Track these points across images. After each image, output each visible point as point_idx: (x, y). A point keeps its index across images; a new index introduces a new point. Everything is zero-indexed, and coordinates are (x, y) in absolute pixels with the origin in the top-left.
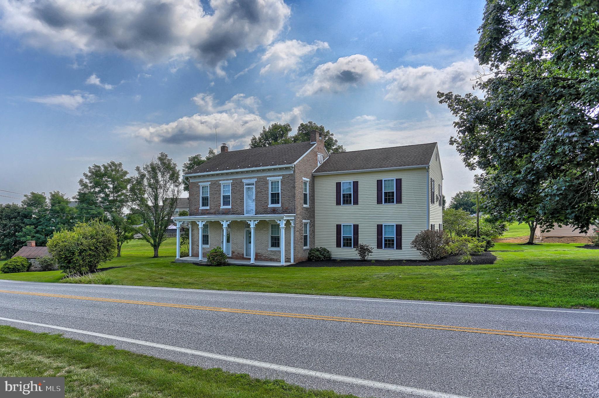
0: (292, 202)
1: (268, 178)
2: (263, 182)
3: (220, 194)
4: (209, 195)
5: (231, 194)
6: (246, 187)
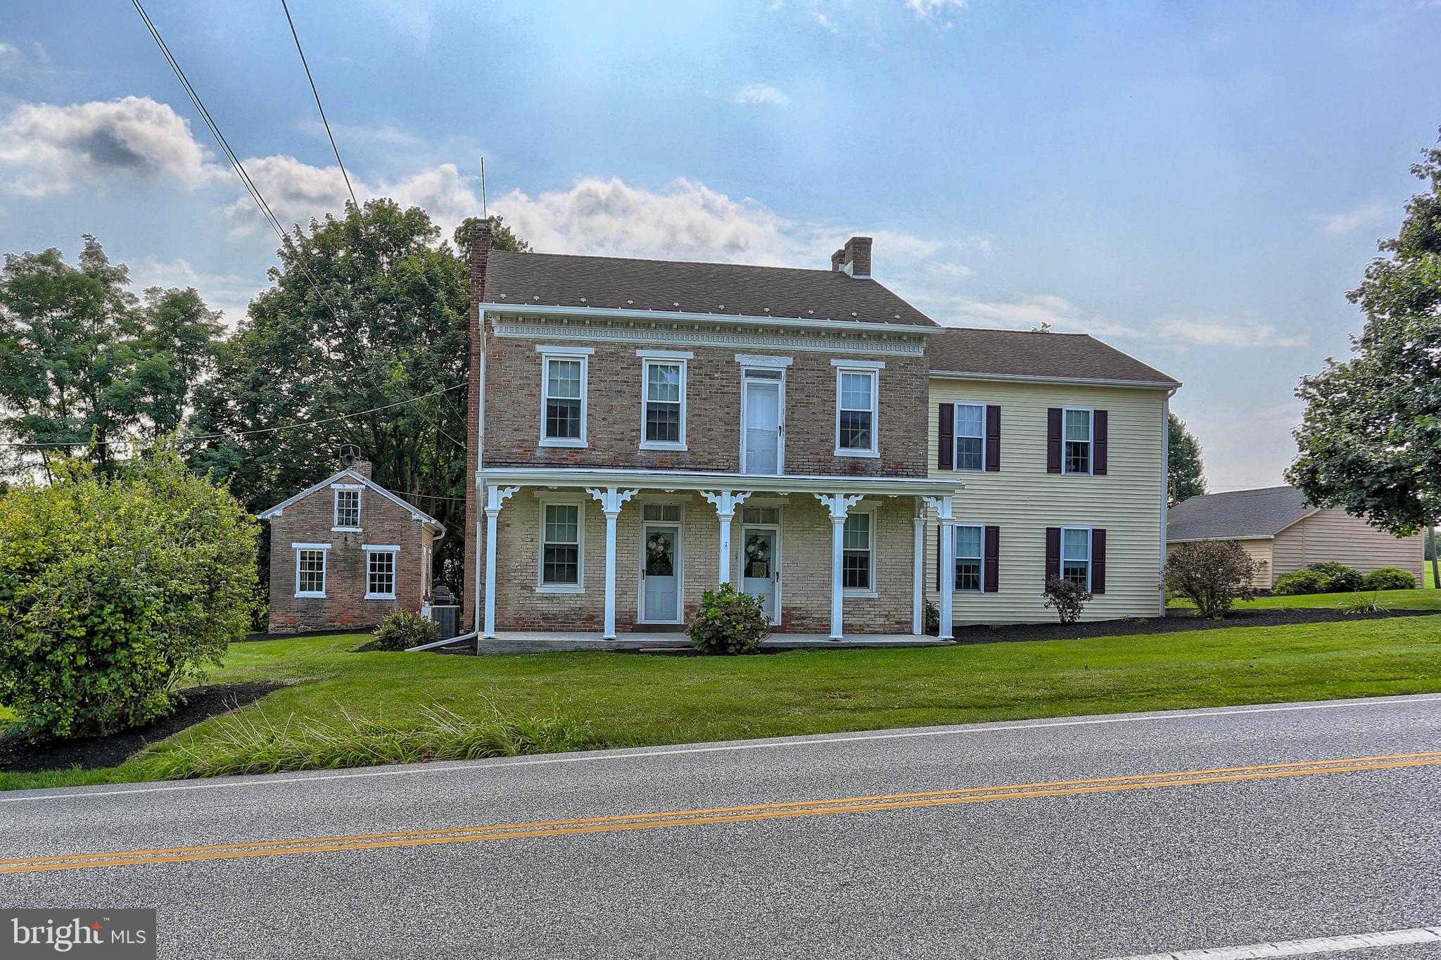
0: (916, 444)
1: (834, 362)
2: (817, 373)
3: (638, 395)
4: (584, 395)
5: (682, 401)
6: (747, 380)
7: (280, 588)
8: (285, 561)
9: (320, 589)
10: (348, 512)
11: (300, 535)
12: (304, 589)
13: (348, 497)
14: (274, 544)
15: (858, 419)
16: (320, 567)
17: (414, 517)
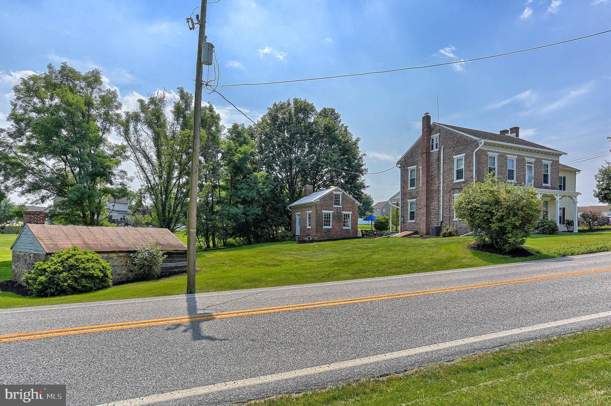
0: (557, 183)
1: (542, 161)
2: (540, 163)
3: (507, 167)
4: (496, 166)
5: (515, 169)
6: (527, 164)
7: (319, 225)
8: (320, 216)
9: (329, 225)
10: (337, 200)
11: (324, 208)
12: (325, 225)
13: (337, 196)
14: (317, 211)
15: (546, 176)
16: (330, 218)
17: (356, 203)
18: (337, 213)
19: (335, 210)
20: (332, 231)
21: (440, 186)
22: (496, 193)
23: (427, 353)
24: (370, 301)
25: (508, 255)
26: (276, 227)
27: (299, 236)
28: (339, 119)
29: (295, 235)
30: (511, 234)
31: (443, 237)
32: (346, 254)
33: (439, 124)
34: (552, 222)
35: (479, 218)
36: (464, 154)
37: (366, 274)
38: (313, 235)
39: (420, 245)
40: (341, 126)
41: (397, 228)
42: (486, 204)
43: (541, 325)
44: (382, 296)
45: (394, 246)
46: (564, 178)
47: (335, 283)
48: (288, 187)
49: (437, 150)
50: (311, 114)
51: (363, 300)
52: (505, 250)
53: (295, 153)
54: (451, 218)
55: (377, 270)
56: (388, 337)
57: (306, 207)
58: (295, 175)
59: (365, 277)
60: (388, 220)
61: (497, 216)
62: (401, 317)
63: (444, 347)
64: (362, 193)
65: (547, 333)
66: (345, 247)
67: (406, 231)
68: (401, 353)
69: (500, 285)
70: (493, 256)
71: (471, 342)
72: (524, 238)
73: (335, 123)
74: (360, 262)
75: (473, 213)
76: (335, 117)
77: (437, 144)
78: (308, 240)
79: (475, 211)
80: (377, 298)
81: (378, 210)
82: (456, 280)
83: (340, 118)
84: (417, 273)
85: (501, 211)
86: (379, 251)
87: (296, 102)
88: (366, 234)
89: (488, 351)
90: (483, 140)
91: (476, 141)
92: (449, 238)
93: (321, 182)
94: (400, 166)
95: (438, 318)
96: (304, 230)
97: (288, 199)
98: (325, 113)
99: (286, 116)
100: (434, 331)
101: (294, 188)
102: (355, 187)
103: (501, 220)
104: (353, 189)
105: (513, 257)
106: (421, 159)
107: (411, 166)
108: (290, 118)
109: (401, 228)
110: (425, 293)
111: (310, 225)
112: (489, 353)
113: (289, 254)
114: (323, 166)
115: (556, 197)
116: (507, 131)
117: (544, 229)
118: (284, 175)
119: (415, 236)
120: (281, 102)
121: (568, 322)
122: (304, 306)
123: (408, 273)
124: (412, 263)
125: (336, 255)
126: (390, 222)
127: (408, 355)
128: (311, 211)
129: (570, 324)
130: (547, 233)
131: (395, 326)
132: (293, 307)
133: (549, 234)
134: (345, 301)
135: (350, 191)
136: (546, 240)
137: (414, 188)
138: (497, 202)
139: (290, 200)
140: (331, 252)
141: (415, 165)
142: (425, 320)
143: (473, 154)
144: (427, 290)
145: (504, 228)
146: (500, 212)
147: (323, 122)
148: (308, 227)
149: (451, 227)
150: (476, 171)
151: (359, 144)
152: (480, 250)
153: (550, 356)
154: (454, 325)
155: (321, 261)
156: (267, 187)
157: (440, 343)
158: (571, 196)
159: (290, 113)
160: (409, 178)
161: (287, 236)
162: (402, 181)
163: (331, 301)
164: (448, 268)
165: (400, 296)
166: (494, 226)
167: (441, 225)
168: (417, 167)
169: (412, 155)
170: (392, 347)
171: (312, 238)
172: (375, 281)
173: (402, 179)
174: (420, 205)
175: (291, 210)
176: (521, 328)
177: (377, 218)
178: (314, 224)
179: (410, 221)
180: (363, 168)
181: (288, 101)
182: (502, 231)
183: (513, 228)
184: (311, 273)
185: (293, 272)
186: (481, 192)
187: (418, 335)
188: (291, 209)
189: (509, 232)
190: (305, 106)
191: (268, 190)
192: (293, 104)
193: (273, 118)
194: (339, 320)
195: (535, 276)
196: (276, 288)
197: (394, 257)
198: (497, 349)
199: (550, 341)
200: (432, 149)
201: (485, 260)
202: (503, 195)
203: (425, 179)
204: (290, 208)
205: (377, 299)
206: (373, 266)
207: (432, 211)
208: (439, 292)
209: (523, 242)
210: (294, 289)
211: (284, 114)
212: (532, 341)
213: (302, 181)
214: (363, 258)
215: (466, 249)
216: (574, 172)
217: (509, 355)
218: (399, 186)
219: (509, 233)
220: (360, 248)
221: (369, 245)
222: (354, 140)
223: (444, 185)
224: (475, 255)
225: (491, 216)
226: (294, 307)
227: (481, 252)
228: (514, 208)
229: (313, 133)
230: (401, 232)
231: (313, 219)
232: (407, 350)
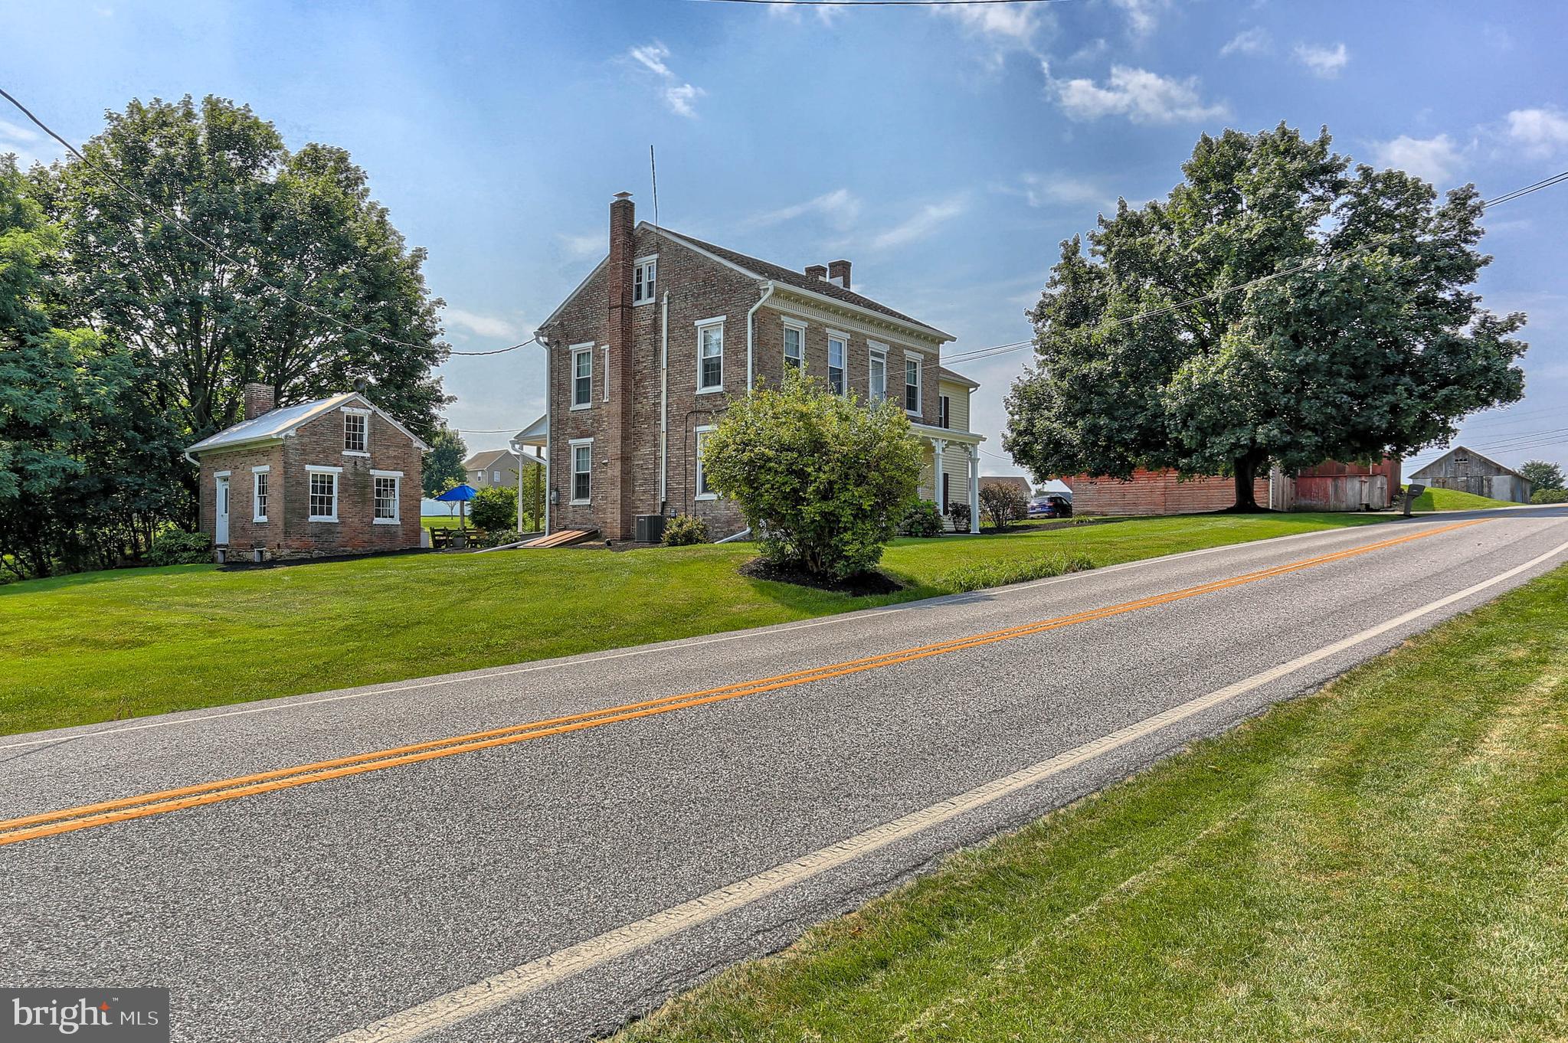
1: (904, 352)
2: (898, 358)
3: (827, 361)
4: (801, 357)
5: (844, 367)
6: (871, 358)
7: (295, 511)
8: (299, 483)
9: (329, 513)
10: (354, 436)
11: (312, 457)
12: (315, 513)
13: (355, 423)
14: (287, 465)
15: (911, 391)
16: (330, 491)
17: (415, 445)
18: (356, 474)
19: (350, 466)
20: (339, 529)
21: (660, 403)
22: (814, 420)
23: (697, 929)
24: (475, 751)
25: (845, 590)
26: (145, 519)
27: (227, 546)
28: (361, 187)
29: (210, 546)
30: (850, 533)
31: (670, 545)
32: (384, 598)
33: (658, 228)
34: (929, 506)
35: (772, 488)
36: (724, 318)
37: (452, 658)
38: (275, 542)
39: (608, 568)
40: (368, 209)
41: (537, 525)
42: (789, 449)
43: (996, 784)
44: (512, 728)
45: (534, 570)
46: (946, 399)
47: (347, 694)
48: (187, 390)
49: (652, 300)
50: (265, 156)
51: (450, 750)
52: (835, 575)
53: (213, 281)
54: (688, 492)
55: (488, 646)
56: (552, 883)
57: (252, 453)
58: (212, 351)
59: (447, 670)
60: (512, 497)
61: (817, 484)
62: (585, 799)
63: (748, 899)
64: (434, 418)
65: (1021, 806)
66: (382, 577)
67: (565, 529)
68: (608, 946)
69: (855, 673)
70: (807, 594)
71: (826, 865)
72: (880, 545)
73: (345, 194)
74: (430, 622)
75: (757, 473)
76: (347, 178)
77: (650, 284)
78: (257, 559)
79: (761, 467)
80: (495, 736)
81: (480, 474)
82: (730, 666)
83: (363, 184)
84: (612, 648)
85: (826, 468)
86: (489, 588)
87: (213, 110)
88: (445, 541)
89: (886, 892)
90: (770, 282)
91: (752, 283)
92: (687, 547)
93: (302, 378)
94: (546, 340)
95: (707, 791)
96: (243, 528)
97: (188, 429)
98: (314, 160)
99: (179, 152)
100: (704, 839)
101: (210, 395)
102: (411, 398)
103: (826, 495)
104: (406, 403)
105: (855, 595)
106: (607, 322)
107: (580, 342)
108: (193, 162)
109: (550, 521)
110: (650, 710)
111: (263, 512)
112: (888, 897)
113: (187, 605)
114: (306, 328)
115: (934, 443)
116: (821, 270)
117: (913, 523)
118: (172, 348)
119: (592, 543)
120: (158, 101)
121: (1058, 768)
122: (223, 789)
123: (584, 650)
124: (593, 621)
125: (353, 604)
126: (520, 505)
127: (630, 947)
128: (267, 468)
129: (1064, 772)
130: (920, 534)
131: (571, 837)
132: (173, 799)
133: (924, 536)
134: (382, 758)
135: (396, 409)
136: (924, 550)
137: (588, 406)
138: (818, 445)
139: (195, 430)
140: (336, 593)
141: (590, 340)
142: (665, 802)
143: (745, 319)
144: (655, 701)
145: (834, 515)
146: (824, 472)
147: (308, 187)
148: (258, 518)
149: (690, 518)
150: (753, 364)
151: (423, 269)
152: (774, 579)
153: (1054, 882)
154: (762, 811)
155: (298, 624)
156: (108, 381)
157: (732, 883)
158: (964, 444)
159: (192, 143)
160: (574, 377)
161: (185, 548)
162: (552, 385)
163: (331, 763)
164: (697, 632)
165: (573, 726)
166: (810, 511)
167: (662, 512)
168: (594, 347)
169: (580, 311)
170: (570, 921)
171: (273, 554)
172: (485, 682)
173: (552, 378)
174: (605, 454)
175: (198, 464)
176: (952, 800)
177: (478, 494)
178: (276, 506)
179: (577, 502)
180: (434, 341)
181: (187, 103)
182: (830, 524)
183: (855, 516)
184: (263, 665)
185: (194, 663)
186: (775, 417)
187: (653, 863)
188: (198, 460)
189: (845, 526)
190: (243, 130)
191: (109, 393)
192: (202, 115)
193: (127, 150)
194: (360, 835)
195: (930, 643)
196: (116, 728)
197: (537, 605)
198: (909, 882)
199: (1037, 834)
200: (639, 297)
201: (790, 606)
202: (831, 427)
203: (618, 382)
204: (194, 455)
205: (497, 741)
206: (473, 632)
207: (638, 474)
208: (691, 703)
209: (876, 555)
210: (187, 725)
211: (172, 144)
212: (993, 840)
213: (236, 370)
214: (440, 610)
215: (738, 577)
216: (966, 386)
217: (948, 897)
218: (544, 402)
219: (846, 530)
220: (430, 580)
221: (457, 571)
222: (407, 254)
223: (671, 400)
224: (762, 591)
225: (802, 483)
226: (180, 797)
227: (776, 584)
228: (858, 463)
229: (274, 217)
230: (550, 534)
231: (276, 494)
232: (625, 930)
